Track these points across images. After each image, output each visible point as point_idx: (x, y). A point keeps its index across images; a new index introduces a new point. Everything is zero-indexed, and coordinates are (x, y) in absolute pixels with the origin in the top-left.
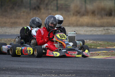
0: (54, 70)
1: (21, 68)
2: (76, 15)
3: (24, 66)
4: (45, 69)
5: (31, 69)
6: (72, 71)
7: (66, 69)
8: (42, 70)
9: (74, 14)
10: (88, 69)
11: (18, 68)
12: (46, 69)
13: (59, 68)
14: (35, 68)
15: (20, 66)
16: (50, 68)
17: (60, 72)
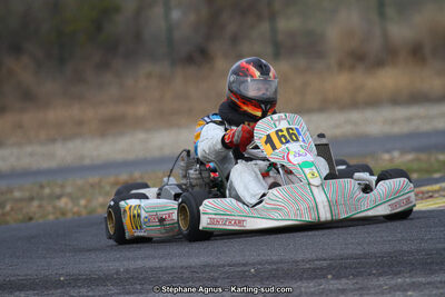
0: (253, 265)
1: (127, 271)
2: (352, 68)
3: (140, 264)
4: (218, 267)
5: (165, 270)
6: (325, 264)
7: (300, 257)
8: (207, 269)
9: (341, 66)
10: (387, 248)
11: (117, 273)
12: (224, 266)
13: (274, 258)
14: (182, 267)
15: (125, 263)
16: (238, 259)
17: (277, 270)
